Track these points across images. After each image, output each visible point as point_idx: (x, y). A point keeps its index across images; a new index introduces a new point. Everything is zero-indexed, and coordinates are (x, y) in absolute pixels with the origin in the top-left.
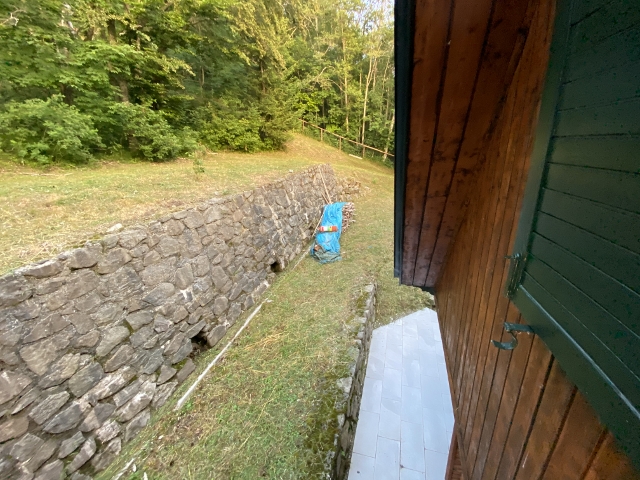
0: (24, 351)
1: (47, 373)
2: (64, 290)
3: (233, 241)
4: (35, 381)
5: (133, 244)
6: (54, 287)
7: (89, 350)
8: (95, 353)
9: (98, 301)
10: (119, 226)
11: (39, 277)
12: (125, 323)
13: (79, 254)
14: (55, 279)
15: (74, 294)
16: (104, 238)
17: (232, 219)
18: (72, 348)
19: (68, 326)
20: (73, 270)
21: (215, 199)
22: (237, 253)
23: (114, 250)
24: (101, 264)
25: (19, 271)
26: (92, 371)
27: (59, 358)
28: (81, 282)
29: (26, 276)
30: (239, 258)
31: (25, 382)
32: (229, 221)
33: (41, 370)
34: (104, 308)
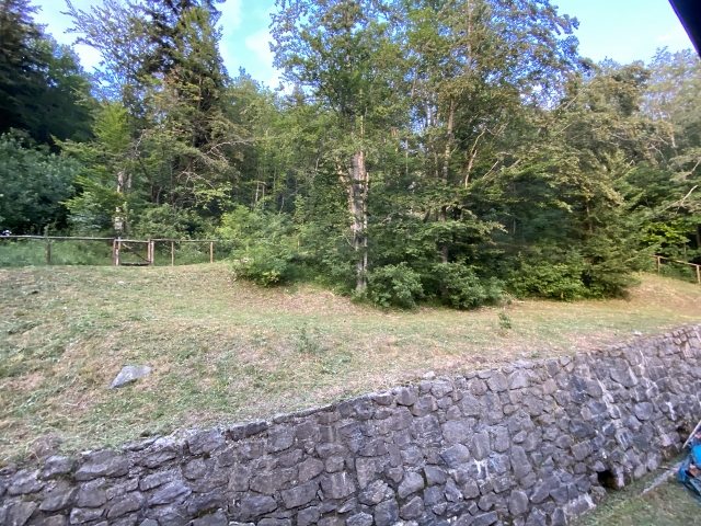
0: (359, 460)
1: (366, 489)
2: (389, 420)
3: (540, 418)
4: (359, 490)
5: (441, 394)
6: (386, 415)
7: (394, 485)
8: (396, 491)
9: (408, 440)
10: (432, 374)
11: (380, 404)
12: (422, 473)
13: (404, 392)
14: (387, 409)
15: (394, 427)
16: (422, 383)
17: (541, 389)
18: (383, 476)
19: (386, 454)
20: (398, 405)
21: (522, 363)
22: (545, 436)
23: (426, 396)
24: (416, 407)
25: (371, 395)
26: (392, 508)
27: (375, 480)
28: (401, 418)
29: (373, 400)
30: (548, 445)
31: (352, 489)
32: (538, 392)
33: (363, 484)
34: (411, 449)
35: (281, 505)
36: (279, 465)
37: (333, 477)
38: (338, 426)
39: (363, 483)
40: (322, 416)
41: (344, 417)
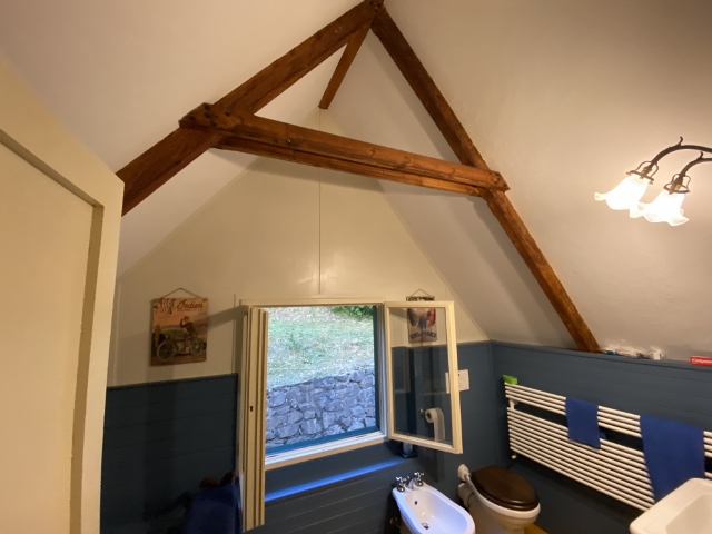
0: (324, 413)
1: (328, 430)
2: (345, 390)
4: (323, 430)
6: (342, 387)
7: (345, 428)
8: (346, 431)
9: (356, 402)
11: (338, 381)
12: (364, 422)
13: (355, 374)
14: (344, 384)
15: (347, 394)
16: (367, 368)
18: (339, 422)
19: (342, 410)
20: (351, 381)
24: (362, 382)
25: (334, 375)
27: (333, 425)
28: (352, 389)
29: (335, 378)
31: (320, 429)
33: (326, 427)
34: (358, 408)
35: (277, 436)
36: (276, 414)
37: (308, 422)
38: (312, 393)
39: (326, 425)
40: (303, 387)
41: (317, 388)
